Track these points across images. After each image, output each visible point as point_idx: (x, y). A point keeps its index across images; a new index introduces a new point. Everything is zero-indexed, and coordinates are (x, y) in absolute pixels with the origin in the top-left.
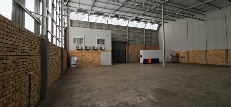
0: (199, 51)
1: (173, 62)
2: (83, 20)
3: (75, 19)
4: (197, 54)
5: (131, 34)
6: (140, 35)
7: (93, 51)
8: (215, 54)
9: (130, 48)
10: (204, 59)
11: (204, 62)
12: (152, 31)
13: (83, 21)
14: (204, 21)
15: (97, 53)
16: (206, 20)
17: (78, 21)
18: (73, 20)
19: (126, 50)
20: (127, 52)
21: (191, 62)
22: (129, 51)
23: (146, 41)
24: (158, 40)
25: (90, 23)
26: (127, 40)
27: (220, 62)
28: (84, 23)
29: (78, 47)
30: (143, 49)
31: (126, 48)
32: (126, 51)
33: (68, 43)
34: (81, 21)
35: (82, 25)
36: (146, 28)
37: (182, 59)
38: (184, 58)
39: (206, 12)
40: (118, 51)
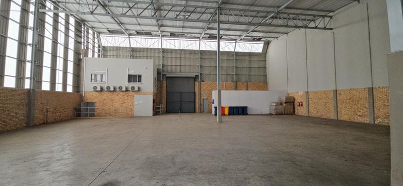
0: (325, 92)
1: (279, 114)
2: (122, 45)
3: (110, 45)
4: (321, 99)
5: (206, 64)
6: (227, 64)
7: (121, 93)
8: (350, 99)
9: (203, 88)
10: (332, 109)
11: (332, 116)
12: (250, 55)
13: (122, 47)
14: (331, 29)
15: (128, 96)
16: (335, 28)
17: (115, 47)
18: (108, 47)
19: (196, 91)
20: (197, 94)
21: (313, 116)
22: (202, 92)
23: (236, 74)
24: (266, 71)
25: (133, 50)
26: (197, 74)
27: (360, 116)
28: (124, 49)
29: (95, 88)
30: (232, 89)
31: (197, 87)
32: (195, 93)
33: (82, 82)
34: (119, 47)
35: (120, 53)
36: (236, 51)
37: (299, 107)
38: (302, 105)
39: (333, 11)
40: (181, 93)
